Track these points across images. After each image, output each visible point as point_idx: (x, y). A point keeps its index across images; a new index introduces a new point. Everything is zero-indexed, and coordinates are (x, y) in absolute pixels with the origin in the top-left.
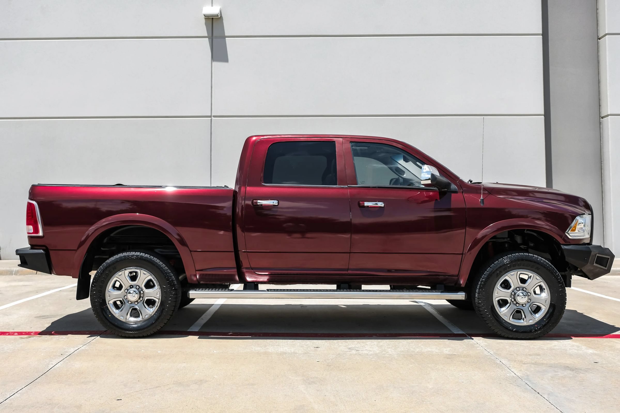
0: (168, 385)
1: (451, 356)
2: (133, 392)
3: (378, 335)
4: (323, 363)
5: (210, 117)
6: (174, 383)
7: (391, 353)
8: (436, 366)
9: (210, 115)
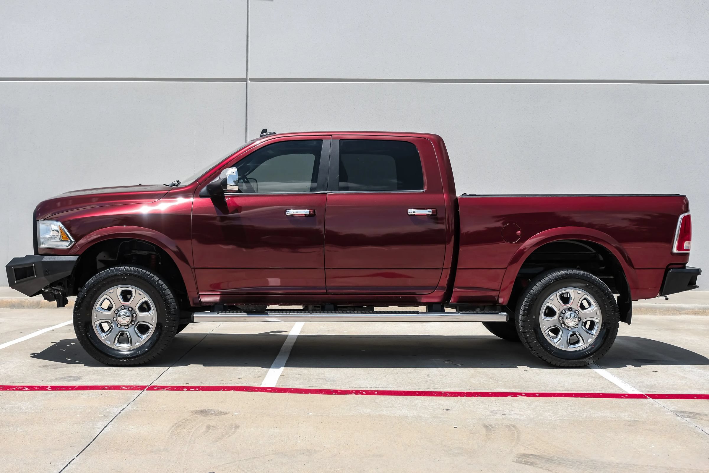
0: (267, 455)
1: (633, 422)
2: (224, 464)
3: (523, 394)
4: (464, 430)
6: (274, 453)
7: (550, 419)
8: (617, 436)
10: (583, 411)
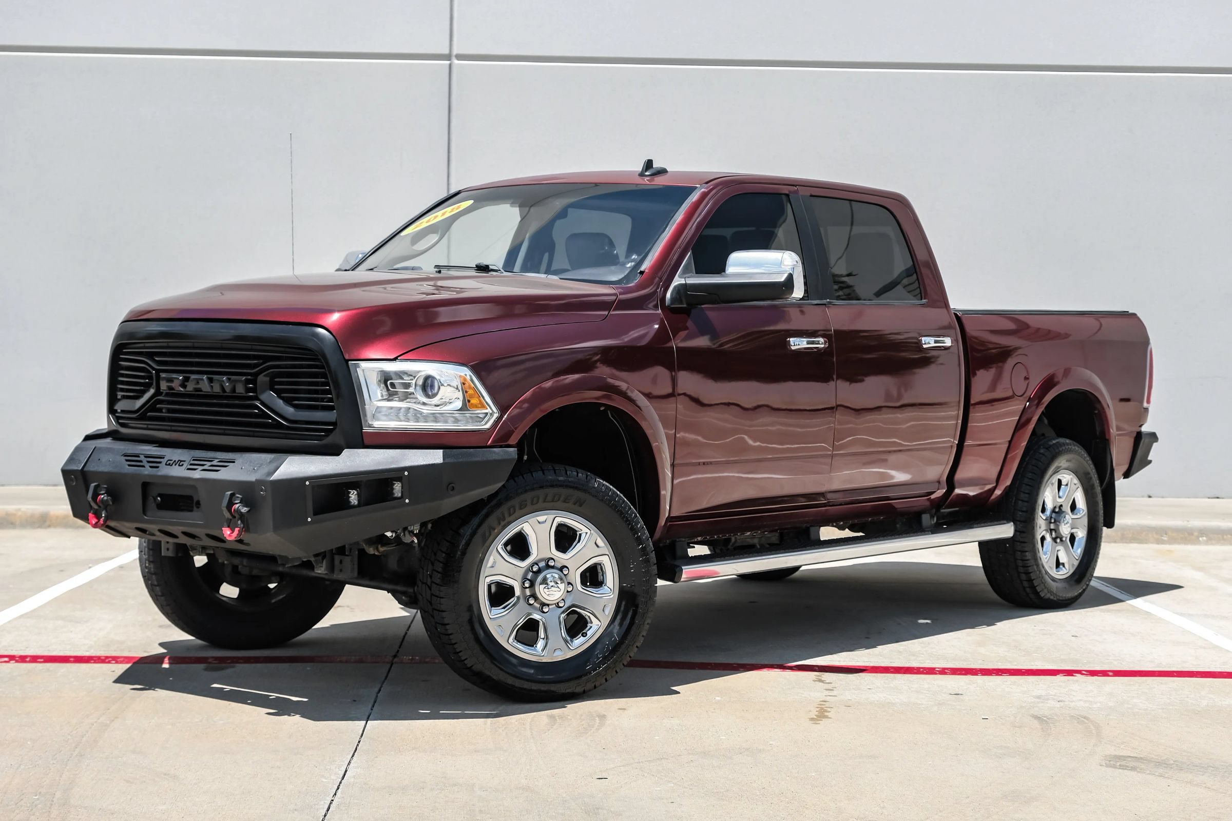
0: (680, 755)
3: (1084, 672)
4: (1001, 722)
5: (448, 57)
6: (690, 752)
7: (1145, 708)
9: (446, 51)
10: (1200, 697)
